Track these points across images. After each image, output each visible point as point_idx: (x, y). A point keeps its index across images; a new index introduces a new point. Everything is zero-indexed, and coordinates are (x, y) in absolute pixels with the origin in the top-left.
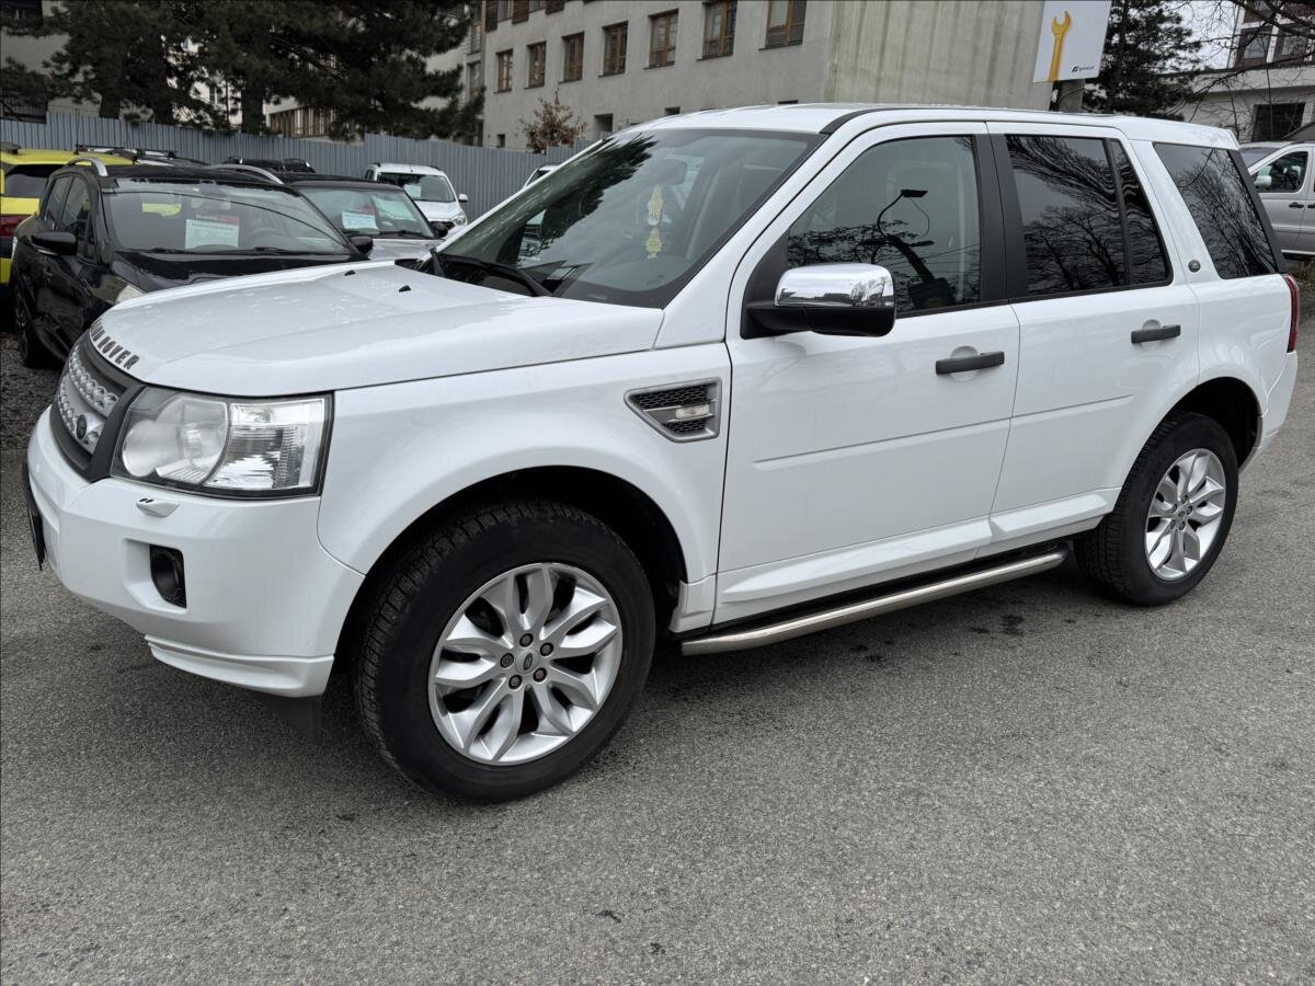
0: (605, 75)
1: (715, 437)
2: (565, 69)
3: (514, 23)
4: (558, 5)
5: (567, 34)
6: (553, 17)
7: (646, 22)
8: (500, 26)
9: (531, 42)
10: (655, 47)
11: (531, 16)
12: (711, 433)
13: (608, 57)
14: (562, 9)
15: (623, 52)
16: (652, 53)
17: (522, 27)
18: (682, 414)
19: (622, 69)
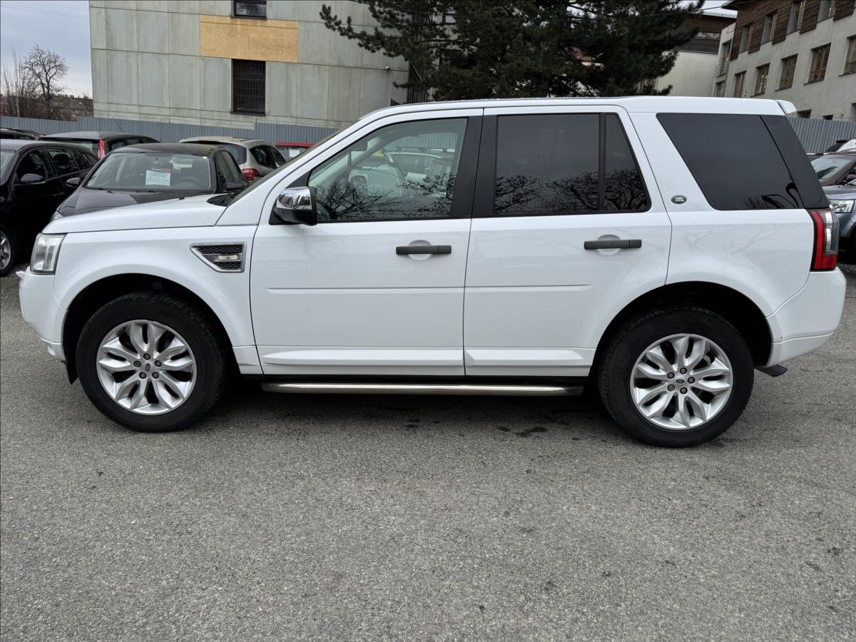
0: (810, 82)
1: (242, 272)
2: (782, 81)
3: (749, 53)
4: (781, 37)
5: (786, 56)
6: (777, 46)
7: (845, 43)
8: (740, 56)
9: (759, 65)
10: (850, 60)
11: (762, 47)
12: (240, 270)
13: (814, 69)
14: (784, 39)
15: (825, 64)
16: (847, 64)
17: (754, 55)
18: (221, 258)
19: (823, 77)
